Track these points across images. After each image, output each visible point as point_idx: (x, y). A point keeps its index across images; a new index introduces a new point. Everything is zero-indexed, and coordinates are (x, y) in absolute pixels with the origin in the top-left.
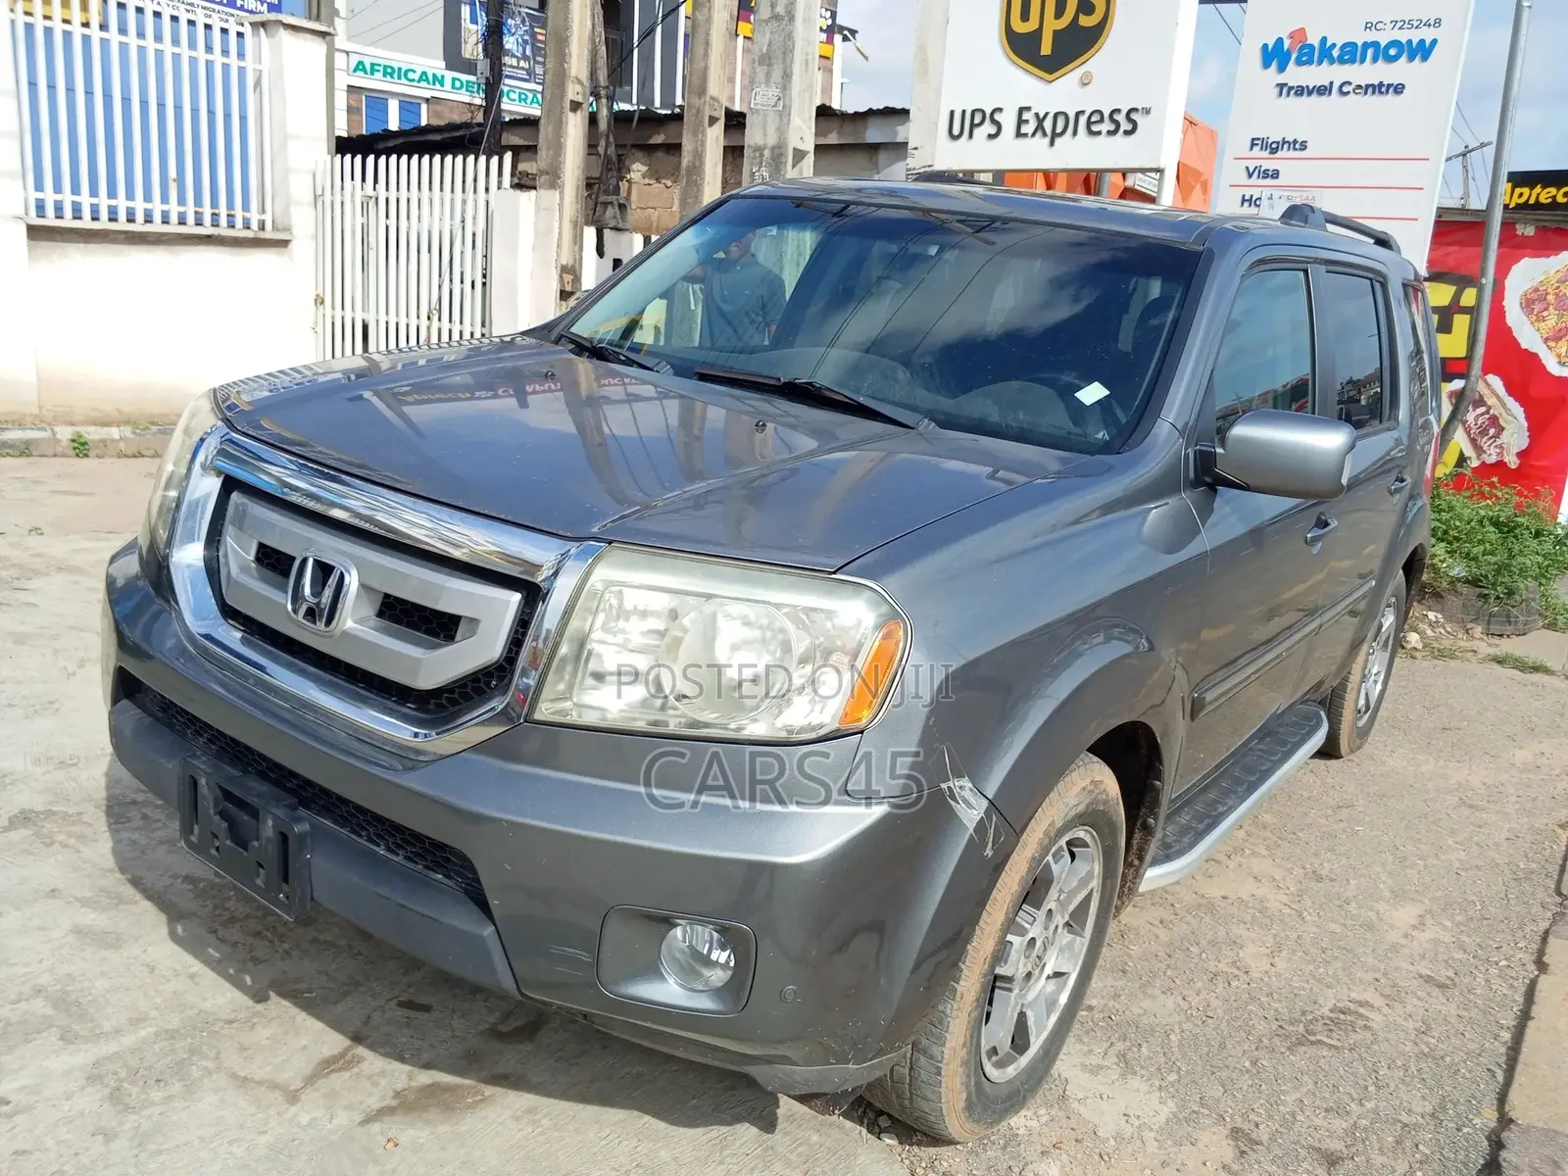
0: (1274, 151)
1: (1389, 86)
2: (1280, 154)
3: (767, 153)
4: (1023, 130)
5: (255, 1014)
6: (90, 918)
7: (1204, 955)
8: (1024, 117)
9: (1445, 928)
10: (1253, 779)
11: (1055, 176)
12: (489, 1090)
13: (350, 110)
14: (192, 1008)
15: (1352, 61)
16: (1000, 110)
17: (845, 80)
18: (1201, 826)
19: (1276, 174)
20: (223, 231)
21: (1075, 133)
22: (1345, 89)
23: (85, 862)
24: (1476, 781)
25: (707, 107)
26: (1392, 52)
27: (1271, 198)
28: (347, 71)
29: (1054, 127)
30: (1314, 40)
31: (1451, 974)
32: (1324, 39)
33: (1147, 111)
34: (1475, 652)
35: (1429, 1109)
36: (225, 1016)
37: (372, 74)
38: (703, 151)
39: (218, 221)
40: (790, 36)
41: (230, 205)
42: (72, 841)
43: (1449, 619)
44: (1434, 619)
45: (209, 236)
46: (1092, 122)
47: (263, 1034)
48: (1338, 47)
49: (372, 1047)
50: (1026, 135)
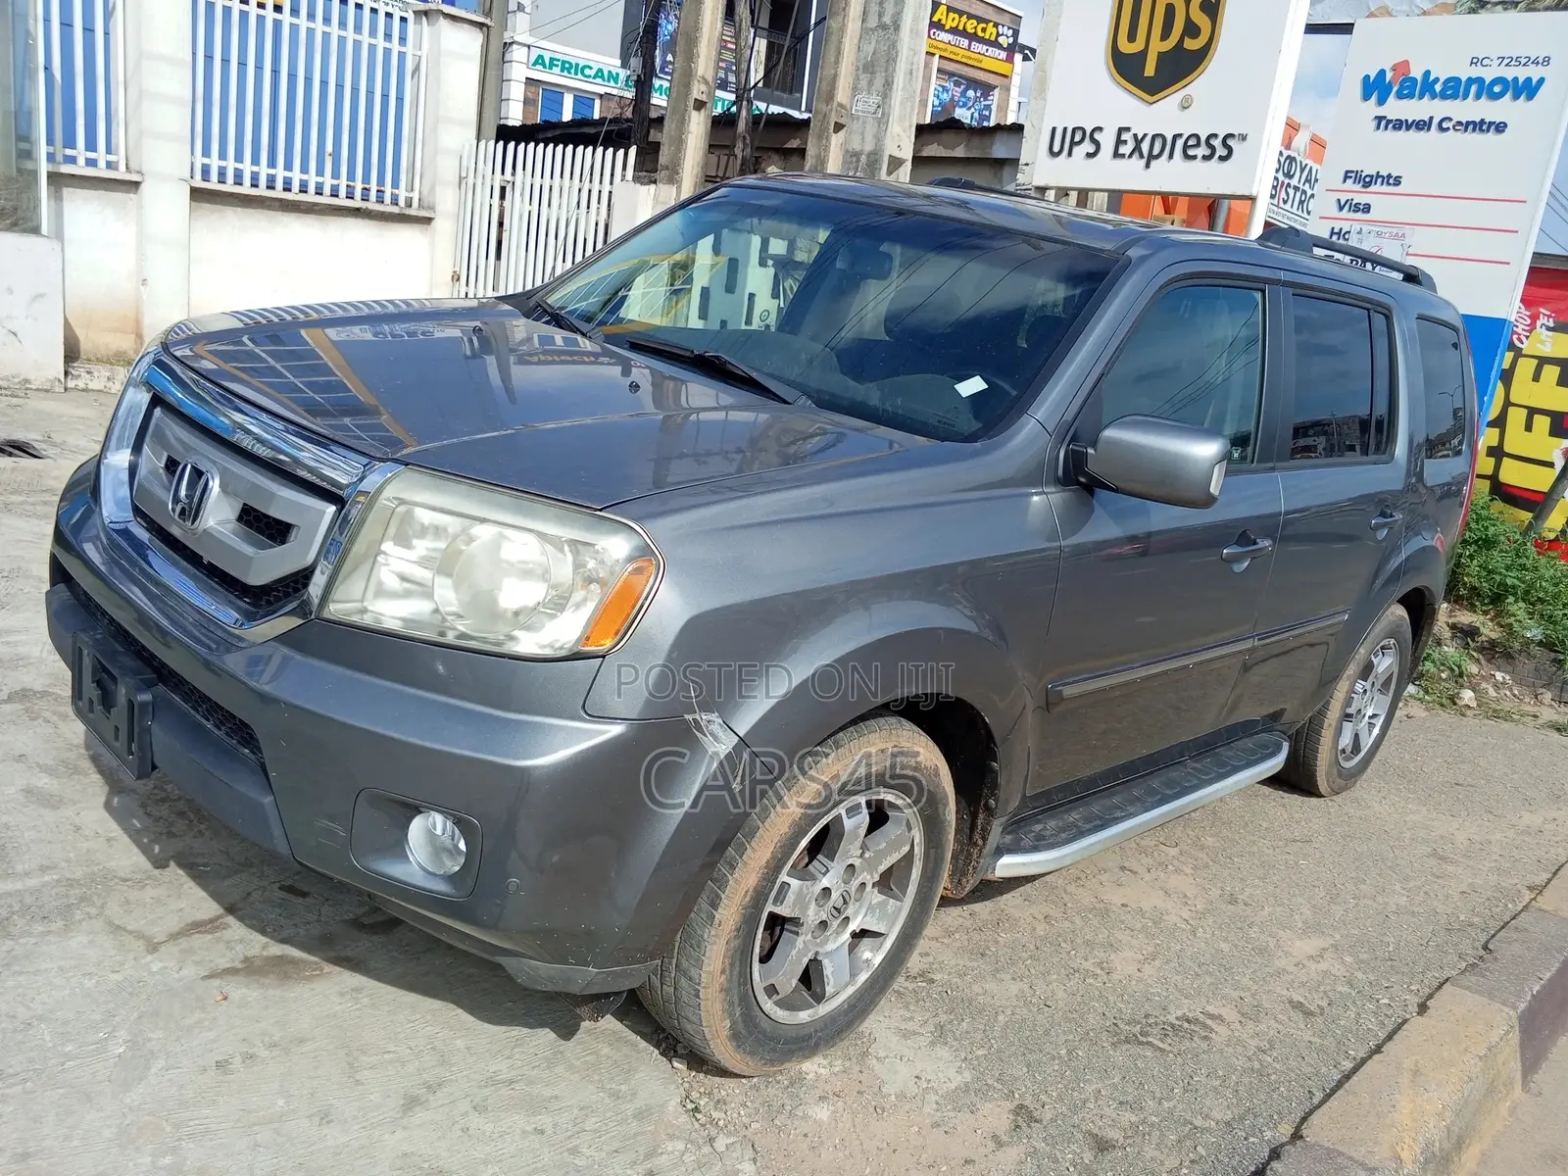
0: (1367, 185)
1: (1491, 124)
2: (1373, 188)
3: (863, 158)
4: (1121, 151)
5: (149, 878)
6: (43, 782)
7: (1073, 952)
8: (1123, 137)
9: (1343, 962)
10: (1168, 792)
11: (1175, 201)
12: (328, 968)
13: (527, 102)
14: (98, 864)
15: (1454, 97)
16: (1100, 129)
17: (1022, 100)
18: (1088, 826)
19: (1367, 209)
20: (372, 205)
21: (1171, 156)
22: (1445, 125)
23: (59, 736)
24: (1461, 838)
25: (833, 113)
26: (1497, 89)
27: (1360, 233)
28: (527, 64)
29: (1151, 149)
30: (1417, 73)
31: (1324, 1004)
32: (1427, 73)
33: (1244, 138)
34: (1535, 716)
35: (1229, 1117)
36: (122, 875)
37: (551, 68)
38: (826, 156)
39: (368, 196)
40: (893, 46)
41: (381, 181)
42: (55, 718)
43: (1519, 682)
44: (1501, 679)
45: (358, 209)
46: (1190, 146)
47: (150, 892)
48: (1442, 80)
49: (241, 919)
50: (1123, 156)
